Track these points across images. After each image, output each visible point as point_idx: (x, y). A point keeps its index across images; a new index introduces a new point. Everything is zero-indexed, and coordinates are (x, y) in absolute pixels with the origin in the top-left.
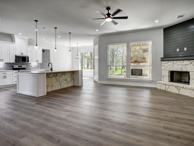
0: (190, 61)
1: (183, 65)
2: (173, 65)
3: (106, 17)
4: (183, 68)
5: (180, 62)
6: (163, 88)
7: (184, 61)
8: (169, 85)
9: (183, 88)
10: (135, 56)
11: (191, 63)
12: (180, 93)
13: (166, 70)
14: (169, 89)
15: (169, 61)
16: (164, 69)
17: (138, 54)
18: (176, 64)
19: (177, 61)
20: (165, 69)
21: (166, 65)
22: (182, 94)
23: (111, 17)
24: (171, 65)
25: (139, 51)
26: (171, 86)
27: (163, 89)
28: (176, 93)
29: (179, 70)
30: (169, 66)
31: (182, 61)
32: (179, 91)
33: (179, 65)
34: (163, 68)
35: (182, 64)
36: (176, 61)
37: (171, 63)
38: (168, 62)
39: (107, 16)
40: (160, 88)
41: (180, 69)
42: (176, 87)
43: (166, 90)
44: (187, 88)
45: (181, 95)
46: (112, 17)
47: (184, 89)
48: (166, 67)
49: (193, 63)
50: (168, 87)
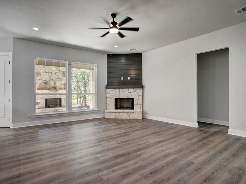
0: (135, 89)
1: (129, 92)
2: (119, 93)
3: (111, 27)
4: (129, 95)
5: (126, 90)
6: (113, 116)
7: (130, 89)
8: (120, 113)
9: (133, 113)
10: (52, 80)
12: (131, 118)
13: (112, 98)
14: (119, 116)
16: (110, 97)
17: (57, 77)
18: (122, 91)
21: (112, 92)
22: (133, 118)
23: (117, 27)
25: (57, 74)
26: (122, 113)
27: (112, 118)
28: (127, 118)
30: (115, 94)
31: (128, 89)
32: (129, 117)
33: (125, 92)
34: (108, 95)
36: (122, 89)
37: (117, 91)
38: (114, 89)
39: (112, 25)
40: (109, 117)
41: (126, 96)
42: (126, 113)
43: (117, 118)
44: (136, 112)
45: (131, 119)
46: (119, 27)
48: (112, 94)
49: (137, 91)
50: (118, 115)
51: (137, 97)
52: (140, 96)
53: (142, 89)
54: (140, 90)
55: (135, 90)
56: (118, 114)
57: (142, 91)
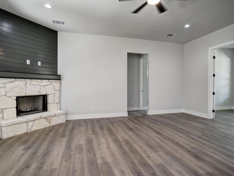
1: (42, 86)
2: (25, 87)
4: (42, 90)
5: (37, 82)
6: (21, 130)
7: (43, 80)
8: (35, 120)
11: (51, 83)
12: (52, 124)
13: (9, 97)
15: (17, 79)
16: (6, 95)
18: (31, 84)
19: (32, 80)
20: (8, 95)
21: (10, 84)
24: (21, 85)
26: (38, 121)
28: (47, 126)
29: (36, 94)
30: (16, 88)
31: (40, 80)
32: (50, 123)
33: (36, 86)
34: (2, 92)
35: (39, 84)
36: (30, 80)
37: (20, 82)
41: (38, 91)
43: (29, 131)
44: (59, 114)
47: (55, 117)
48: (11, 89)
49: (53, 83)
50: (32, 124)
51: (54, 92)
52: (57, 90)
53: (59, 81)
54: (57, 82)
55: (51, 82)
56: (30, 124)
57: (59, 84)
